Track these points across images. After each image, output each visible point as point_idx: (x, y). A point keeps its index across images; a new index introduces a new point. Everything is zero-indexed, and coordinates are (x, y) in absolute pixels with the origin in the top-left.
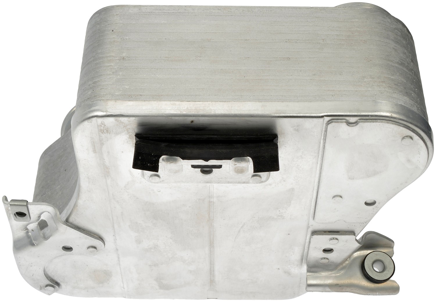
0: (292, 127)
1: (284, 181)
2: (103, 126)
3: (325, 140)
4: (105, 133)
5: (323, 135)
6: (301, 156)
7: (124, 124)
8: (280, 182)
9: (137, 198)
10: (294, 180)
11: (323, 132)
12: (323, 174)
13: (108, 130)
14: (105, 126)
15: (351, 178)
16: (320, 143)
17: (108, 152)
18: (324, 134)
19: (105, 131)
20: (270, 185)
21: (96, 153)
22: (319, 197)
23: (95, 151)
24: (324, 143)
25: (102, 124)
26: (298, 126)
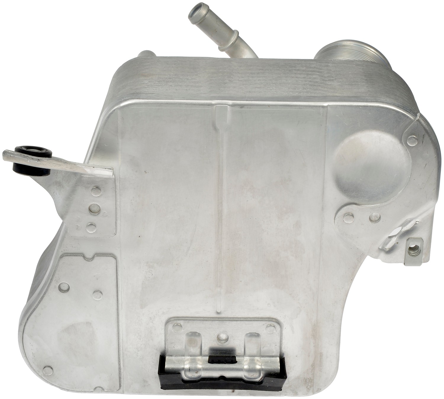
0: (150, 385)
1: (151, 318)
2: (309, 387)
3: (120, 369)
4: (308, 379)
5: (122, 373)
6: (138, 351)
7: (290, 389)
8: (155, 317)
9: (291, 294)
10: (142, 320)
11: (122, 377)
12: (115, 330)
13: (305, 382)
14: (307, 387)
15: (89, 324)
16: (123, 366)
17: (309, 356)
18: (121, 375)
19: (308, 381)
20: (163, 313)
21: (320, 353)
22: (116, 297)
23: (321, 355)
24: (119, 365)
25: (309, 389)
26: (145, 386)
